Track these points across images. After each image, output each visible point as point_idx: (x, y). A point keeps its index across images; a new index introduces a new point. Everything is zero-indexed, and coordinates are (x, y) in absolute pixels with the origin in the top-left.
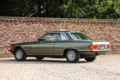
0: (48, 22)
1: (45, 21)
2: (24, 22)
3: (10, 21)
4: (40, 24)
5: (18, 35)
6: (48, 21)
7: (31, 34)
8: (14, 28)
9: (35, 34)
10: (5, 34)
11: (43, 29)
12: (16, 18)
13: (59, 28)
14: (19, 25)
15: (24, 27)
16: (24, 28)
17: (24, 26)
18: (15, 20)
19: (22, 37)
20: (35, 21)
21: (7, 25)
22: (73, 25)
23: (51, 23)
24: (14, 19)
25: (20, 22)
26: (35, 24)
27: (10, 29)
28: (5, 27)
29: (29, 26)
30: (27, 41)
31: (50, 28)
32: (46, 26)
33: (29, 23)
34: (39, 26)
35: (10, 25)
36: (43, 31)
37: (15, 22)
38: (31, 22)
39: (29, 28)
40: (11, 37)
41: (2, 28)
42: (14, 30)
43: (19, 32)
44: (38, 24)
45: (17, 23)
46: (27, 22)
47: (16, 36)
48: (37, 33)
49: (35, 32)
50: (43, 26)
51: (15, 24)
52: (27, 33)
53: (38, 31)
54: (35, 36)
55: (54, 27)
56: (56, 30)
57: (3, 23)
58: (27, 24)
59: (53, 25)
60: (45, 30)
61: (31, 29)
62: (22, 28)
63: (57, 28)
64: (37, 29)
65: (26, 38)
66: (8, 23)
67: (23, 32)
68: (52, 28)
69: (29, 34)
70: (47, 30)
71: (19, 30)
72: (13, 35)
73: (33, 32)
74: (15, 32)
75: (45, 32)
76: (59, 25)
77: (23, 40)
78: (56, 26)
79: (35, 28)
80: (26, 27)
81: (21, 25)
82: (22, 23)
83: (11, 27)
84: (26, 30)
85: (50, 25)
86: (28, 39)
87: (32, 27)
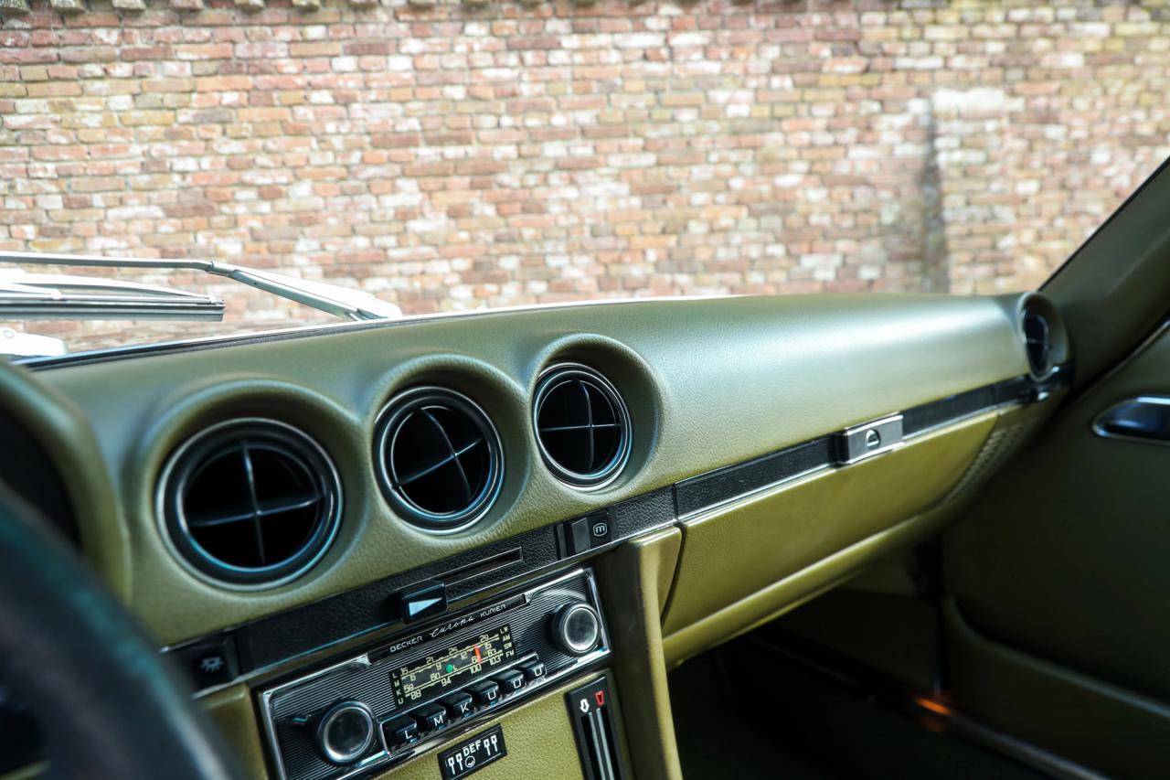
0: (782, 2)
3: (281, 12)
4: (676, 27)
5: (408, 185)
7: (571, 168)
8: (346, 101)
9: (616, 161)
10: (244, 185)
11: (720, 96)
13: (922, 80)
14: (399, 64)
15: (470, 87)
16: (472, 96)
17: (471, 67)
19: (454, 214)
22: (1101, 29)
23: (822, 7)
26: (613, 33)
27: (293, 112)
28: (223, 88)
29: (538, 62)
30: (518, 254)
31: (808, 75)
32: (758, 52)
33: (533, 30)
34: (662, 60)
35: (283, 66)
36: (715, 126)
37: (350, 18)
38: (556, 14)
39: (539, 88)
40: (316, 211)
41: (191, 112)
42: (344, 129)
43: (417, 145)
44: (644, 29)
45: (371, 28)
46: (509, 10)
47: (377, 196)
48: (645, 149)
49: (618, 137)
50: (719, 59)
51: (354, 51)
52: (520, 156)
53: (658, 123)
54: (624, 188)
55: (855, 58)
56: (882, 102)
57: (192, 42)
58: (506, 37)
59: (852, 36)
60: (744, 110)
61: (564, 106)
62: (448, 90)
63: (901, 77)
64: (640, 93)
65: (508, 226)
66: (262, 39)
67: (468, 142)
68: (831, 80)
69: (545, 167)
70: (772, 105)
71: (414, 124)
72: (343, 193)
73: (591, 143)
74: (361, 149)
75: (746, 140)
76: (921, 38)
77: (473, 240)
78: (885, 54)
79: (612, 88)
80: (491, 73)
81: (423, 53)
82: (439, 21)
83: (303, 88)
84: (499, 125)
85: (810, 32)
86: (536, 227)
87: (575, 79)
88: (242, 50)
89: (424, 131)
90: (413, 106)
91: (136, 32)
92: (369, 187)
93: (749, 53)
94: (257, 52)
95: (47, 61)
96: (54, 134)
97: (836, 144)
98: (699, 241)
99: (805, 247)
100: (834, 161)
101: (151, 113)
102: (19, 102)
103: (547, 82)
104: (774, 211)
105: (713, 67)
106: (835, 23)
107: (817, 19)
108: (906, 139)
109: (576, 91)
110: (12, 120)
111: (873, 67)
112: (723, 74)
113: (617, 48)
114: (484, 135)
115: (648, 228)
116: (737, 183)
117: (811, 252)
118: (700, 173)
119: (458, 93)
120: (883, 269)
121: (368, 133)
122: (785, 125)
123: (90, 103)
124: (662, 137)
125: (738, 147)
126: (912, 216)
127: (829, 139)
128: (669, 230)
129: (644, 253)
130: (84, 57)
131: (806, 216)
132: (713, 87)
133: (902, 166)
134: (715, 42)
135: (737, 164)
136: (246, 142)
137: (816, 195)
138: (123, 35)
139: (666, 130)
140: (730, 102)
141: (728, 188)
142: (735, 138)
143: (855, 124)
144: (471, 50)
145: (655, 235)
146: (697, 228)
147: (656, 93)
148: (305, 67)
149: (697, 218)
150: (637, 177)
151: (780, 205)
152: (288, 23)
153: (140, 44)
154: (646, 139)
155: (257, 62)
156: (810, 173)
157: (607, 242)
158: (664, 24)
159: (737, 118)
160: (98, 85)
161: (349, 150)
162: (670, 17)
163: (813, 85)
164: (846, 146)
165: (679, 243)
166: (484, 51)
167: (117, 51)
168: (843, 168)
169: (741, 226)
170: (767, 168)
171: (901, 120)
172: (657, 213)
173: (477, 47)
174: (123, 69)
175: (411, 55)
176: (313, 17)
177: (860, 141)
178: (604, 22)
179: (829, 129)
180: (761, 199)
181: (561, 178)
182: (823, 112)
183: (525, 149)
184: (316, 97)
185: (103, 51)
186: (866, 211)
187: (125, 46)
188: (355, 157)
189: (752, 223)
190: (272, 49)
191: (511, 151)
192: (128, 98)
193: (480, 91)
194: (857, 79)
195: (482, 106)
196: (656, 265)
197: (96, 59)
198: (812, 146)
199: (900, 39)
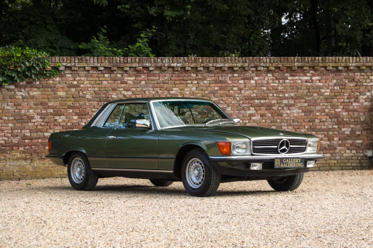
0: (337, 70)
1: (328, 68)
2: (269, 71)
3: (230, 71)
4: (313, 75)
5: (252, 109)
6: (337, 67)
7: (289, 106)
8: (240, 90)
9: (299, 105)
11: (323, 91)
12: (246, 62)
13: (369, 88)
14: (253, 82)
16: (268, 89)
17: (268, 83)
18: (244, 68)
19: (262, 116)
20: (298, 67)
21: (221, 82)
23: (346, 72)
24: (239, 65)
25: (257, 70)
26: (299, 76)
27: (229, 92)
28: (215, 86)
29: (283, 82)
30: (276, 126)
31: (343, 86)
32: (331, 81)
33: (282, 75)
34: (310, 82)
35: (228, 82)
36: (322, 97)
37: (243, 72)
38: (287, 72)
39: (283, 88)
40: (231, 114)
41: (208, 91)
42: (239, 96)
43: (255, 100)
44: (307, 76)
45: (248, 74)
46: (277, 71)
47: (245, 111)
48: (305, 102)
49: (300, 99)
50: (323, 83)
51: (243, 79)
52: (277, 103)
53: (308, 96)
54: (300, 111)
55: (354, 83)
56: (360, 93)
57: (210, 77)
58: (276, 77)
59: (353, 78)
60: (328, 94)
61: (288, 92)
62: (263, 88)
63: (364, 87)
64: (305, 89)
65: (274, 119)
66: (225, 76)
67: (266, 100)
68: (348, 87)
69: (283, 106)
70: (335, 93)
71: (255, 95)
72: (238, 110)
73: (293, 100)
74: (243, 100)
75: (329, 100)
76: (369, 79)
77: (265, 122)
78: (360, 82)
79: (299, 88)
80: (272, 84)
81: (258, 80)
82: (262, 73)
83: (232, 87)
84: (273, 96)
85: (343, 77)
86: (280, 120)
87: (290, 86)
88: (220, 78)
89: (256, 96)
90: (255, 91)
91: (199, 74)
92: (243, 109)
93: (329, 82)
94: (223, 79)
95: (180, 80)
96: (179, 95)
97: (349, 102)
98: (317, 124)
99: (343, 126)
100: (349, 106)
101: (200, 91)
102: (173, 88)
103: (284, 87)
104: (335, 117)
105: (321, 84)
106: (349, 75)
107: (345, 74)
108: (366, 101)
109: (291, 89)
110: (171, 92)
111: (357, 85)
112: (323, 86)
113: (300, 79)
114: (270, 98)
115: (306, 120)
116: (326, 110)
117: (344, 127)
118: (318, 108)
119: (265, 88)
120: (362, 132)
121: (244, 97)
122: (338, 97)
123: (187, 89)
124: (310, 99)
125: (327, 102)
126: (368, 119)
127: (348, 101)
128: (310, 121)
129: (305, 127)
130: (188, 79)
131: (343, 119)
132: (321, 89)
133: (365, 107)
134: (322, 78)
135: (326, 106)
136: (219, 98)
137: (345, 114)
138: (196, 75)
139: (310, 98)
140: (325, 92)
141: (324, 111)
142: (326, 100)
143: (354, 98)
144: (268, 79)
145: (307, 122)
146: (317, 121)
147: (308, 90)
148: (233, 82)
149: (317, 119)
150: (304, 108)
151: (336, 116)
152: (231, 73)
153: (200, 77)
154: (306, 100)
155: (223, 81)
156: (343, 108)
157: (296, 123)
158: (311, 75)
159: (327, 95)
160: (190, 85)
161: (240, 100)
162: (312, 73)
163: (344, 88)
164: (352, 102)
165: (313, 124)
166: (271, 80)
167: (194, 78)
168: (351, 108)
169: (328, 121)
170: (334, 107)
171: (364, 97)
172: (308, 117)
173: (270, 79)
174: (195, 82)
175: (255, 80)
176: (236, 72)
177: (355, 101)
178: (297, 74)
179: (348, 99)
180: (332, 114)
181: (286, 108)
182: (346, 95)
183: (279, 101)
184: (234, 89)
185: (192, 78)
186: (357, 118)
187: (196, 77)
188: (241, 102)
189: (330, 120)
190: (227, 78)
191: (275, 101)
192: (195, 88)
193: (270, 88)
194: (354, 87)
195: (270, 91)
196: (307, 129)
197: (190, 80)
198: (344, 102)
199: (364, 79)
